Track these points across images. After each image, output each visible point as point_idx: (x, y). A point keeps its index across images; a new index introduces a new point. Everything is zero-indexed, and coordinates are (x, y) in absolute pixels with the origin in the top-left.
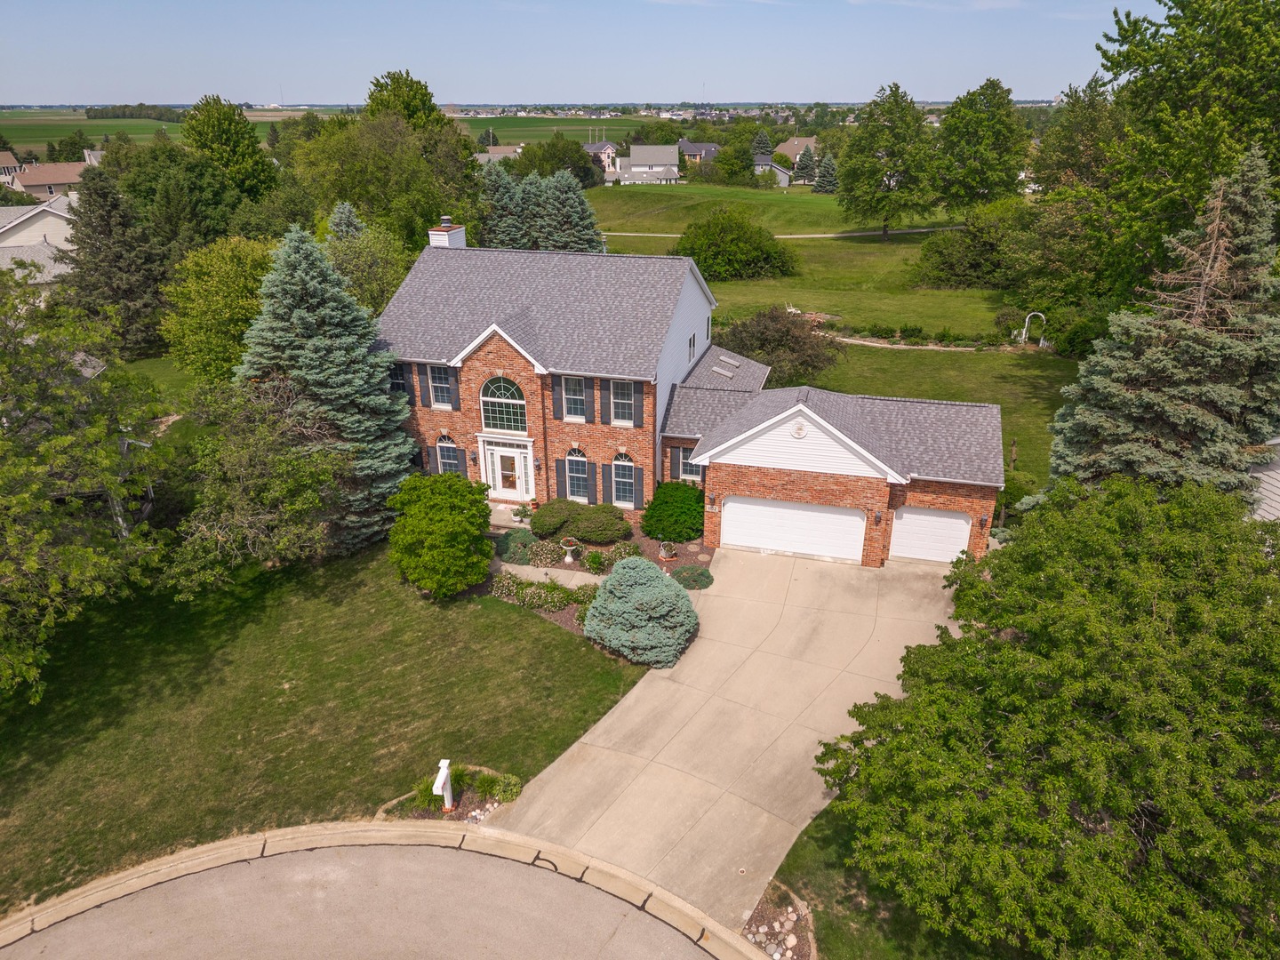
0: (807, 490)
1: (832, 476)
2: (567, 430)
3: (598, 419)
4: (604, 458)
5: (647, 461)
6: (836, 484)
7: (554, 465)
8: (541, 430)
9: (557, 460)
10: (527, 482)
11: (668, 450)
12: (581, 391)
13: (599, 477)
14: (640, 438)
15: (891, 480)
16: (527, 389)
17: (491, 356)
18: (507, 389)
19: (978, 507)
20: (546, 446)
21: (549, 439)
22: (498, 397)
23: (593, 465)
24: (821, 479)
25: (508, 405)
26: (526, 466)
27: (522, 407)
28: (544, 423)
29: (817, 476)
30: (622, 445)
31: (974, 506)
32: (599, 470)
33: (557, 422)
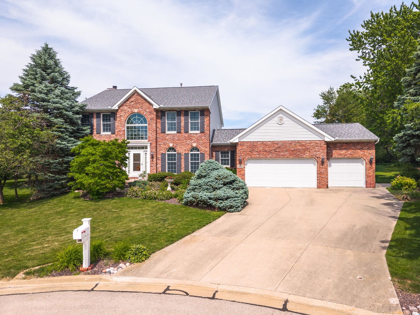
0: (287, 151)
1: (299, 142)
2: (167, 138)
3: (183, 131)
4: (185, 150)
5: (207, 149)
6: (301, 146)
7: (160, 156)
8: (155, 137)
9: (162, 154)
10: (146, 166)
11: (214, 153)
12: (174, 119)
13: (183, 160)
14: (203, 138)
15: (327, 140)
16: (148, 117)
17: (132, 103)
18: (139, 119)
19: (367, 154)
20: (156, 146)
21: (158, 143)
22: (135, 124)
23: (179, 154)
24: (293, 144)
25: (139, 127)
26: (146, 158)
27: (146, 127)
28: (156, 135)
29: (291, 143)
30: (194, 142)
31: (365, 154)
32: (183, 157)
33: (163, 134)
